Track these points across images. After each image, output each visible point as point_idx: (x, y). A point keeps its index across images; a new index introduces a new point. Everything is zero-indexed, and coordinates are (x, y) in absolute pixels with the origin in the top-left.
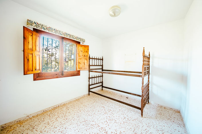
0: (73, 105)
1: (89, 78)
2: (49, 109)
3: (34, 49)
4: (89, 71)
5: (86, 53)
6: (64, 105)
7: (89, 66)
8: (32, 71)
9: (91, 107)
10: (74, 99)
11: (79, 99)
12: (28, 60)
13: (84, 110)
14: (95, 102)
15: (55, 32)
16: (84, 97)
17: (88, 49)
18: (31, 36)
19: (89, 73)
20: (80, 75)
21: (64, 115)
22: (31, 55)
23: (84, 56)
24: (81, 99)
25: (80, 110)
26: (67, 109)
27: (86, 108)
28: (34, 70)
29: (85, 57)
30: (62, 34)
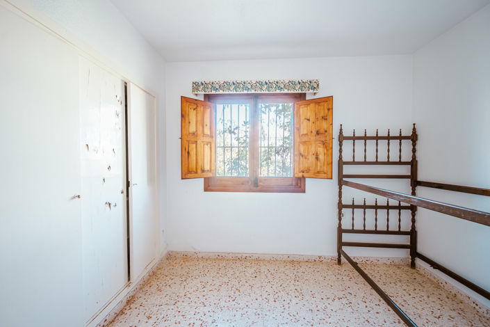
0: (273, 272)
1: (341, 206)
2: (227, 255)
3: (200, 132)
4: (341, 183)
5: (324, 122)
6: (258, 260)
7: (341, 163)
8: (196, 172)
9: (315, 309)
10: (286, 257)
11: (299, 262)
12: (188, 153)
13: (287, 306)
14: (344, 301)
15: (235, 89)
16: (318, 261)
17: (329, 109)
18: (194, 109)
19: (340, 188)
20: (304, 192)
21: (238, 286)
22: (194, 145)
23: (314, 132)
24: (307, 264)
25: (276, 296)
26: (255, 275)
27: (297, 300)
28: (199, 171)
29: (318, 137)
30: (250, 87)
